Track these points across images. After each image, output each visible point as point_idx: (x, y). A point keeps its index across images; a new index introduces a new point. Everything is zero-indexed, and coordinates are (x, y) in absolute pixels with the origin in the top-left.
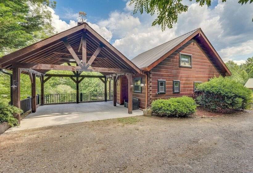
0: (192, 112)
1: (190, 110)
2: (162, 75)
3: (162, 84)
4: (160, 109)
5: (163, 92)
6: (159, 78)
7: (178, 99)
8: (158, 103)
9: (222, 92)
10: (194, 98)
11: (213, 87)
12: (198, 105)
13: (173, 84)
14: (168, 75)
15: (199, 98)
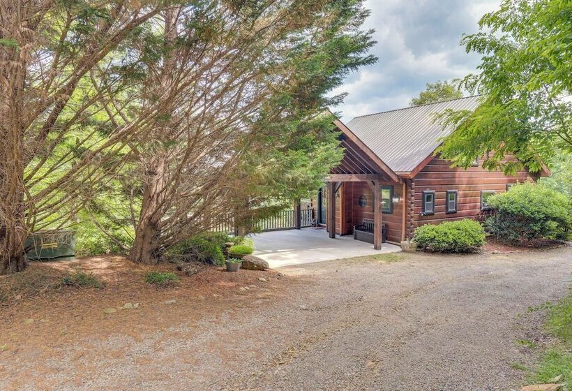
0: (478, 244)
1: (475, 241)
2: (430, 183)
3: (429, 198)
4: (432, 240)
5: (431, 211)
6: (425, 189)
7: (456, 223)
8: (427, 230)
9: (526, 212)
10: (481, 220)
11: (512, 203)
12: (488, 234)
13: (447, 198)
14: (439, 181)
15: (489, 221)
